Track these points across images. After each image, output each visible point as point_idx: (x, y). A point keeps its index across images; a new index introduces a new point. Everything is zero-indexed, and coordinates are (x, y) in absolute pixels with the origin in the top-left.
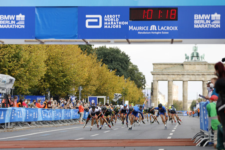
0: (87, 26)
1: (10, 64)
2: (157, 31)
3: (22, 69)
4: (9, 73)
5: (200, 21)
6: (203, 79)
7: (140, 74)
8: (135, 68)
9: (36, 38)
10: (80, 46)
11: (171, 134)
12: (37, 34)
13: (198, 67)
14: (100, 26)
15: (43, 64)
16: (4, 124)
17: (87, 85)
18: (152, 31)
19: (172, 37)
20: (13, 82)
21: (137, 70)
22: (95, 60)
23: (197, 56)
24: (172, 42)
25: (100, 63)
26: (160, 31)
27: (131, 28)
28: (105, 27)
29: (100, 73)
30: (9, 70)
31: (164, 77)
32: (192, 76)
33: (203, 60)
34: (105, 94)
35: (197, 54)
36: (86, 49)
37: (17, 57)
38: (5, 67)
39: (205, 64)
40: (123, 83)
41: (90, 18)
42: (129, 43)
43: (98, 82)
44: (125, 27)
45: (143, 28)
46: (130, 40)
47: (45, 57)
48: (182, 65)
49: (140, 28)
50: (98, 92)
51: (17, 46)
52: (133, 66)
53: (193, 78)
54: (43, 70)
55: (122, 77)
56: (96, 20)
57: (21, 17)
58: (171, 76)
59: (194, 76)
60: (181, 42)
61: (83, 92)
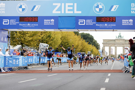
0: (79, 24)
1: (47, 39)
2: (107, 26)
3: (52, 41)
4: (47, 43)
5: (125, 22)
6: (123, 46)
7: (98, 44)
8: (96, 42)
9: (58, 29)
10: (74, 32)
11: (112, 68)
12: (59, 27)
13: (121, 41)
14: (84, 24)
15: (60, 39)
16: (44, 63)
17: (77, 48)
18: (105, 26)
19: (113, 29)
20: (48, 46)
21: (97, 42)
22: (80, 38)
23: (121, 37)
24: (113, 31)
25: (82, 39)
26: (108, 26)
27: (97, 25)
28: (87, 24)
29: (82, 43)
30: (46, 42)
31: (107, 45)
32: (118, 45)
33: (123, 38)
34: (84, 52)
35: (121, 36)
36: (77, 33)
37: (49, 36)
38: (45, 40)
39: (124, 40)
40: (91, 47)
41: (80, 21)
42: (96, 31)
43: (81, 47)
44: (94, 25)
45: (102, 25)
46: (96, 30)
47: (60, 37)
48: (115, 40)
49: (101, 25)
50: (81, 51)
51: (50, 32)
52: (95, 40)
53: (119, 45)
54: (60, 42)
55: (91, 45)
56: (83, 22)
57: (53, 20)
58: (110, 45)
59: (120, 45)
60: (117, 31)
61: (75, 51)
